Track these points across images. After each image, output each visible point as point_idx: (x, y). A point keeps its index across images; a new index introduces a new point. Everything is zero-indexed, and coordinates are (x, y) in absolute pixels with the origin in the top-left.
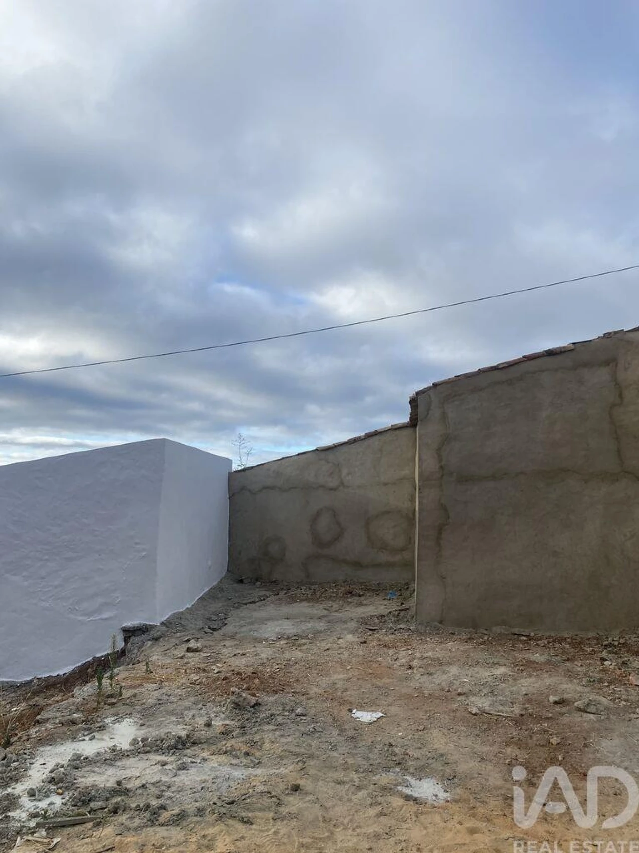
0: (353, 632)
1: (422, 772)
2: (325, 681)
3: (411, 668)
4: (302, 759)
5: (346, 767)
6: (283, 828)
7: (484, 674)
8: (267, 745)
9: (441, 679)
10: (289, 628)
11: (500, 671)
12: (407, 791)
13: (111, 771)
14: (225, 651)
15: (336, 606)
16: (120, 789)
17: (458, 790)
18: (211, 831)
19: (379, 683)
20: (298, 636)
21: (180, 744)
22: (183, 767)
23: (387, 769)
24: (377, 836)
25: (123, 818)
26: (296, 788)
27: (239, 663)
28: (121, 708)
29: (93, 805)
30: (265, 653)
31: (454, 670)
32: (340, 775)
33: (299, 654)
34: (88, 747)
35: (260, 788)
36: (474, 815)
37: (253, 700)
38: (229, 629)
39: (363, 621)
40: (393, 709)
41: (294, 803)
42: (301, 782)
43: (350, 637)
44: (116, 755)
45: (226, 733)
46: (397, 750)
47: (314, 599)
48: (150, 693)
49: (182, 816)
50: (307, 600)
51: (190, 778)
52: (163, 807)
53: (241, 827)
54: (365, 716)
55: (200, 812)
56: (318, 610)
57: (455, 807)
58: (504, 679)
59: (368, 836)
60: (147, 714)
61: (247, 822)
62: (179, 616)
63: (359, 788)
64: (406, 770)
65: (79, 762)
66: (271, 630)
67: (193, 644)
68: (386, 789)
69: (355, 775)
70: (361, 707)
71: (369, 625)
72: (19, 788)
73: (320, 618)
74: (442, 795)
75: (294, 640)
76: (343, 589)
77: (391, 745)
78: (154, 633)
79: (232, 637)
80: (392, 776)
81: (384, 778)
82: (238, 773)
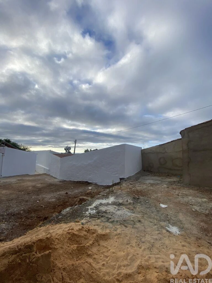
0: (166, 184)
1: (174, 224)
2: (156, 195)
3: (178, 195)
4: (144, 214)
5: (154, 218)
6: (133, 230)
7: (199, 200)
8: (137, 209)
9: (186, 199)
10: (152, 182)
11: (205, 200)
12: (168, 229)
13: (106, 207)
14: (137, 185)
15: (164, 178)
16: (105, 212)
17: (183, 232)
18: (118, 227)
19: (169, 198)
20: (153, 184)
21: (120, 204)
22: (119, 210)
23: (164, 221)
24: (156, 239)
25: (103, 219)
26: (140, 221)
27: (138, 188)
28: (113, 194)
29: (100, 214)
30: (145, 187)
31: (190, 198)
32: (151, 220)
33: (152, 188)
34: (104, 201)
35: (132, 219)
36: (185, 241)
37: (138, 197)
38: (139, 180)
39: (170, 182)
40: (171, 205)
41: (138, 225)
42: (141, 220)
43: (165, 186)
44: (108, 204)
45: (130, 204)
46: (169, 217)
47: (159, 176)
48: (119, 192)
49: (113, 221)
50: (158, 176)
51: (119, 213)
52: (111, 219)
53: (124, 227)
54: (163, 206)
55: (117, 221)
56: (160, 178)
57: (181, 237)
58: (205, 202)
59: (154, 239)
60: (117, 197)
61: (126, 227)
62: (130, 177)
63: (155, 225)
64: (169, 223)
65: (101, 204)
66: (148, 182)
67: (131, 183)
68: (162, 227)
69: (155, 221)
70: (163, 203)
71: (171, 183)
72: (90, 207)
73: (159, 180)
74: (178, 232)
75: (152, 185)
76: (166, 174)
77: (167, 215)
78: (125, 180)
79: (140, 182)
80: (165, 223)
81: (163, 224)
82: (129, 214)
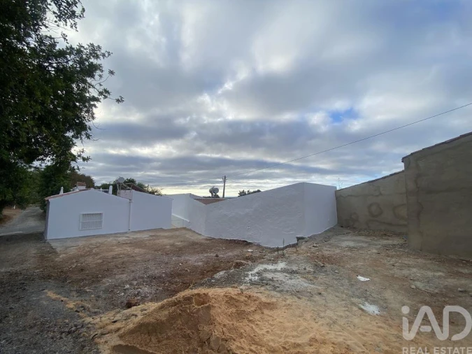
0: (377, 249)
1: (373, 302)
2: (353, 264)
4: (328, 286)
5: (343, 293)
8: (319, 279)
10: (351, 244)
12: (362, 307)
13: (272, 274)
14: (325, 248)
15: (376, 239)
16: (272, 280)
18: (287, 297)
19: (376, 268)
20: (354, 247)
21: (293, 272)
22: (291, 278)
23: (359, 298)
25: (268, 287)
26: (320, 294)
27: (326, 253)
28: (284, 259)
29: (264, 282)
30: (338, 251)
32: (337, 294)
33: (349, 253)
34: (270, 267)
35: (309, 291)
37: (322, 265)
38: (331, 242)
39: (385, 246)
40: (376, 279)
41: (317, 298)
42: (323, 292)
43: (375, 251)
44: (276, 271)
45: (309, 272)
46: (368, 293)
47: (368, 236)
48: (294, 257)
49: (282, 291)
50: (366, 235)
51: (291, 282)
52: (278, 287)
53: (297, 299)
54: (362, 279)
55: (287, 291)
56: (368, 239)
60: (290, 263)
61: (299, 298)
62: (315, 236)
63: (343, 300)
64: (367, 300)
65: (266, 270)
66: (345, 244)
67: (315, 245)
68: (353, 304)
69: (344, 296)
70: (363, 275)
72: (250, 273)
73: (366, 242)
74: (377, 312)
75: (351, 249)
76: (382, 233)
77: (366, 290)
78: (305, 240)
79: (330, 244)
80: (360, 300)
81: (355, 300)
82: (306, 285)
